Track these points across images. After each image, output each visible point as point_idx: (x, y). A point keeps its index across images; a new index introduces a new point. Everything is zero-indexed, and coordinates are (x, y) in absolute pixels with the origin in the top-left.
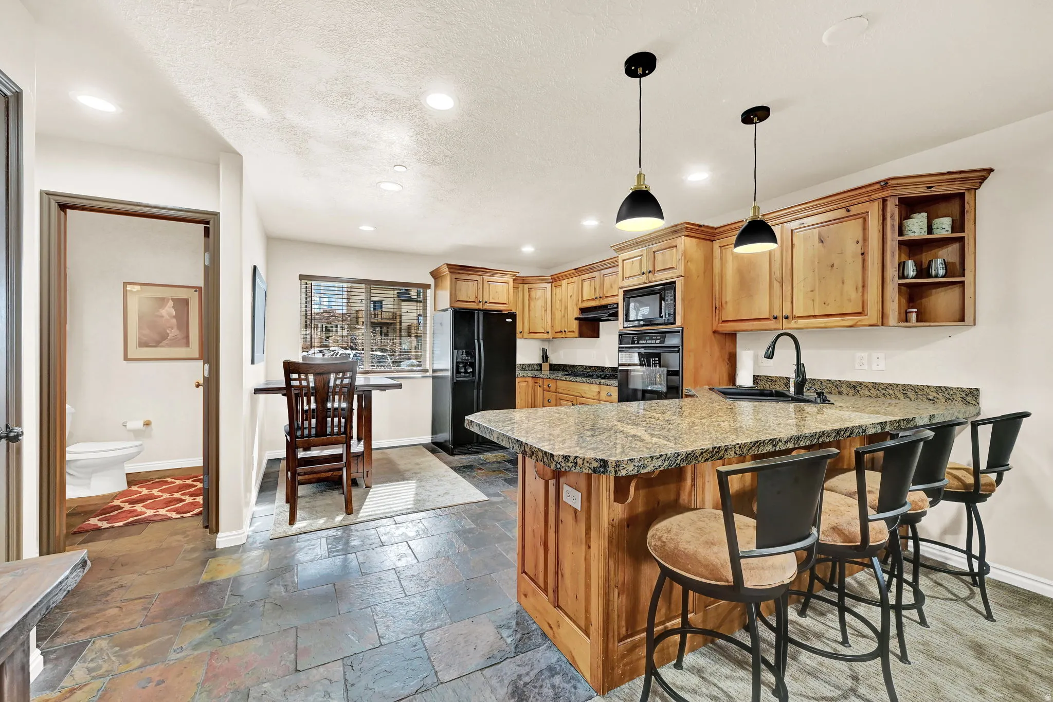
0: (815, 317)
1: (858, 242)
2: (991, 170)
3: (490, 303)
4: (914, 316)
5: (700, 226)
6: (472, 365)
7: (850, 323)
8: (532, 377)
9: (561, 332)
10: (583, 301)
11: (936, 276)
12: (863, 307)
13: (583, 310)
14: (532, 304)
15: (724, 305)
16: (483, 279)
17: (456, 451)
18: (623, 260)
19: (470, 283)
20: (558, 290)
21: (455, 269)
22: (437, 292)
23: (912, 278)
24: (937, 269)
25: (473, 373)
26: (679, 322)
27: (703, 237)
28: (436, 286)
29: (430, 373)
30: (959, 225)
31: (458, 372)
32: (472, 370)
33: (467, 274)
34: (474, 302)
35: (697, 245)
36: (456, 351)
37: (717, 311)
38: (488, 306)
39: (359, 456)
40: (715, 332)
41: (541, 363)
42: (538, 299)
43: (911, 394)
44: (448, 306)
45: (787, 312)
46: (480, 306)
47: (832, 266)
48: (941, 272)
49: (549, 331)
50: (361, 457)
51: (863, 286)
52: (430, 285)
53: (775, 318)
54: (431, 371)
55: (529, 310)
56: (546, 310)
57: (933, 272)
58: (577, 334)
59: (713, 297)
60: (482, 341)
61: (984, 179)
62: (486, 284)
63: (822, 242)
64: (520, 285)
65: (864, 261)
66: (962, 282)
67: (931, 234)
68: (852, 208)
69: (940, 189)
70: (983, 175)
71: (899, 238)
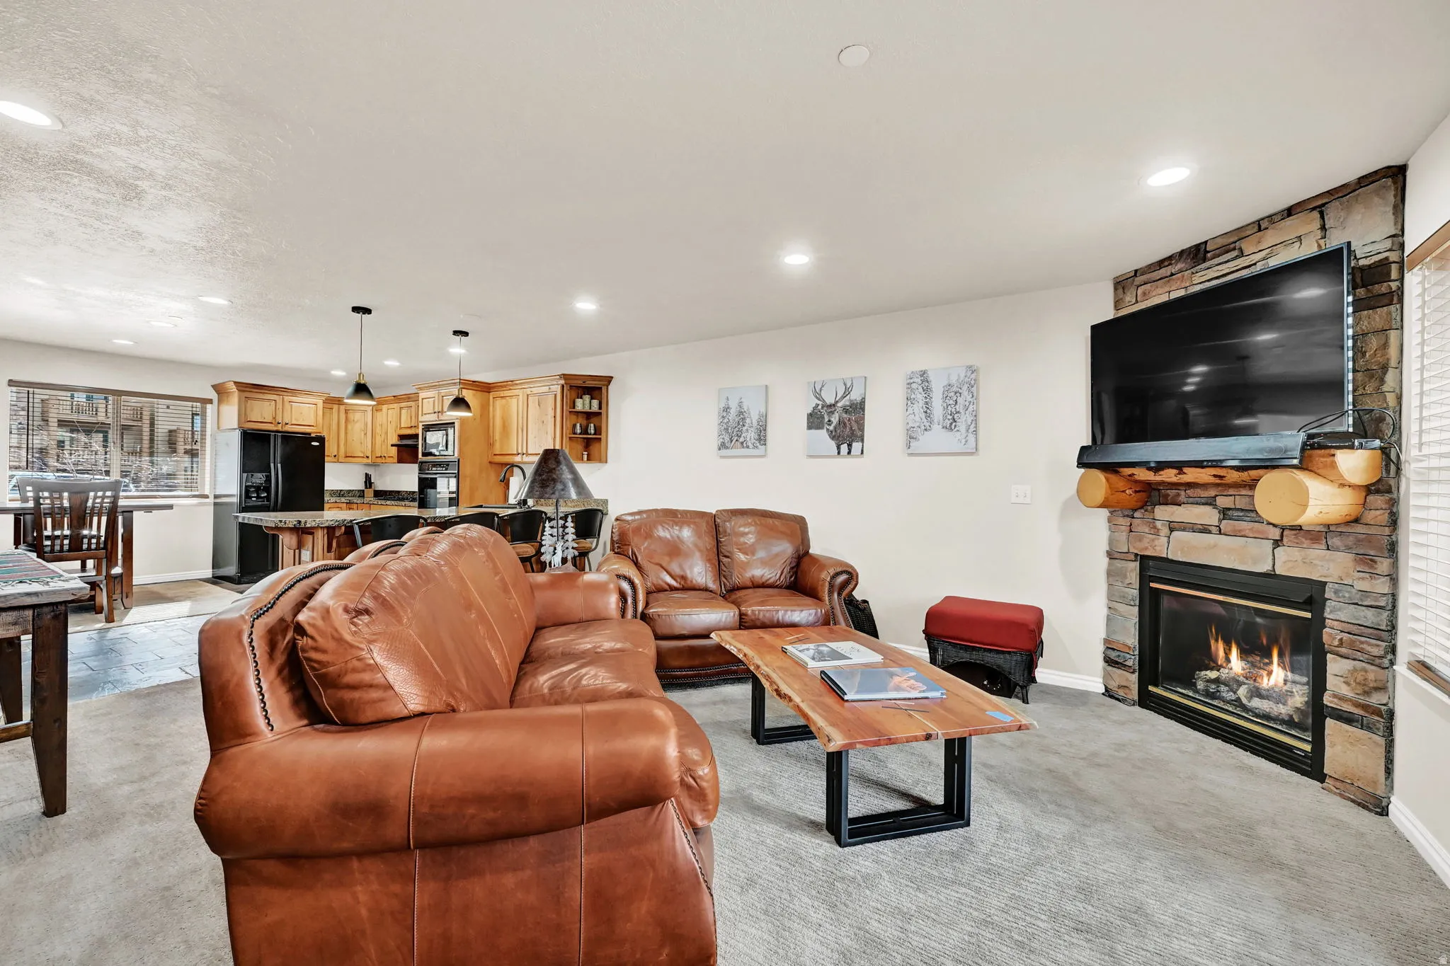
1: (553, 410)
2: (611, 378)
3: (292, 424)
4: (585, 457)
5: (474, 382)
6: (267, 489)
8: (347, 503)
9: (381, 457)
10: (401, 428)
11: (590, 434)
13: (402, 437)
14: (349, 427)
15: (494, 442)
16: (283, 399)
17: (245, 579)
18: (423, 399)
19: (267, 403)
20: (379, 414)
21: (246, 387)
22: (221, 408)
23: (580, 434)
24: (591, 429)
25: (268, 498)
26: (456, 455)
27: (480, 389)
28: (220, 401)
29: (211, 500)
30: (601, 405)
31: (248, 496)
32: (266, 495)
33: (261, 393)
34: (271, 423)
35: (474, 395)
36: (245, 475)
37: (490, 447)
38: (289, 428)
39: (116, 577)
40: (490, 462)
41: (364, 489)
42: (357, 421)
44: (236, 426)
45: (525, 451)
46: (279, 428)
47: (543, 422)
48: (593, 432)
49: (369, 455)
50: (118, 579)
51: (554, 437)
52: (212, 400)
53: (519, 454)
54: (212, 497)
55: (346, 433)
56: (365, 434)
57: (589, 431)
58: (396, 460)
59: (488, 436)
60: (279, 465)
61: (610, 382)
62: (287, 406)
63: (540, 406)
64: (334, 405)
65: (555, 422)
66: (600, 438)
67: (590, 409)
68: (551, 387)
69: (590, 383)
70: (609, 380)
71: (571, 410)
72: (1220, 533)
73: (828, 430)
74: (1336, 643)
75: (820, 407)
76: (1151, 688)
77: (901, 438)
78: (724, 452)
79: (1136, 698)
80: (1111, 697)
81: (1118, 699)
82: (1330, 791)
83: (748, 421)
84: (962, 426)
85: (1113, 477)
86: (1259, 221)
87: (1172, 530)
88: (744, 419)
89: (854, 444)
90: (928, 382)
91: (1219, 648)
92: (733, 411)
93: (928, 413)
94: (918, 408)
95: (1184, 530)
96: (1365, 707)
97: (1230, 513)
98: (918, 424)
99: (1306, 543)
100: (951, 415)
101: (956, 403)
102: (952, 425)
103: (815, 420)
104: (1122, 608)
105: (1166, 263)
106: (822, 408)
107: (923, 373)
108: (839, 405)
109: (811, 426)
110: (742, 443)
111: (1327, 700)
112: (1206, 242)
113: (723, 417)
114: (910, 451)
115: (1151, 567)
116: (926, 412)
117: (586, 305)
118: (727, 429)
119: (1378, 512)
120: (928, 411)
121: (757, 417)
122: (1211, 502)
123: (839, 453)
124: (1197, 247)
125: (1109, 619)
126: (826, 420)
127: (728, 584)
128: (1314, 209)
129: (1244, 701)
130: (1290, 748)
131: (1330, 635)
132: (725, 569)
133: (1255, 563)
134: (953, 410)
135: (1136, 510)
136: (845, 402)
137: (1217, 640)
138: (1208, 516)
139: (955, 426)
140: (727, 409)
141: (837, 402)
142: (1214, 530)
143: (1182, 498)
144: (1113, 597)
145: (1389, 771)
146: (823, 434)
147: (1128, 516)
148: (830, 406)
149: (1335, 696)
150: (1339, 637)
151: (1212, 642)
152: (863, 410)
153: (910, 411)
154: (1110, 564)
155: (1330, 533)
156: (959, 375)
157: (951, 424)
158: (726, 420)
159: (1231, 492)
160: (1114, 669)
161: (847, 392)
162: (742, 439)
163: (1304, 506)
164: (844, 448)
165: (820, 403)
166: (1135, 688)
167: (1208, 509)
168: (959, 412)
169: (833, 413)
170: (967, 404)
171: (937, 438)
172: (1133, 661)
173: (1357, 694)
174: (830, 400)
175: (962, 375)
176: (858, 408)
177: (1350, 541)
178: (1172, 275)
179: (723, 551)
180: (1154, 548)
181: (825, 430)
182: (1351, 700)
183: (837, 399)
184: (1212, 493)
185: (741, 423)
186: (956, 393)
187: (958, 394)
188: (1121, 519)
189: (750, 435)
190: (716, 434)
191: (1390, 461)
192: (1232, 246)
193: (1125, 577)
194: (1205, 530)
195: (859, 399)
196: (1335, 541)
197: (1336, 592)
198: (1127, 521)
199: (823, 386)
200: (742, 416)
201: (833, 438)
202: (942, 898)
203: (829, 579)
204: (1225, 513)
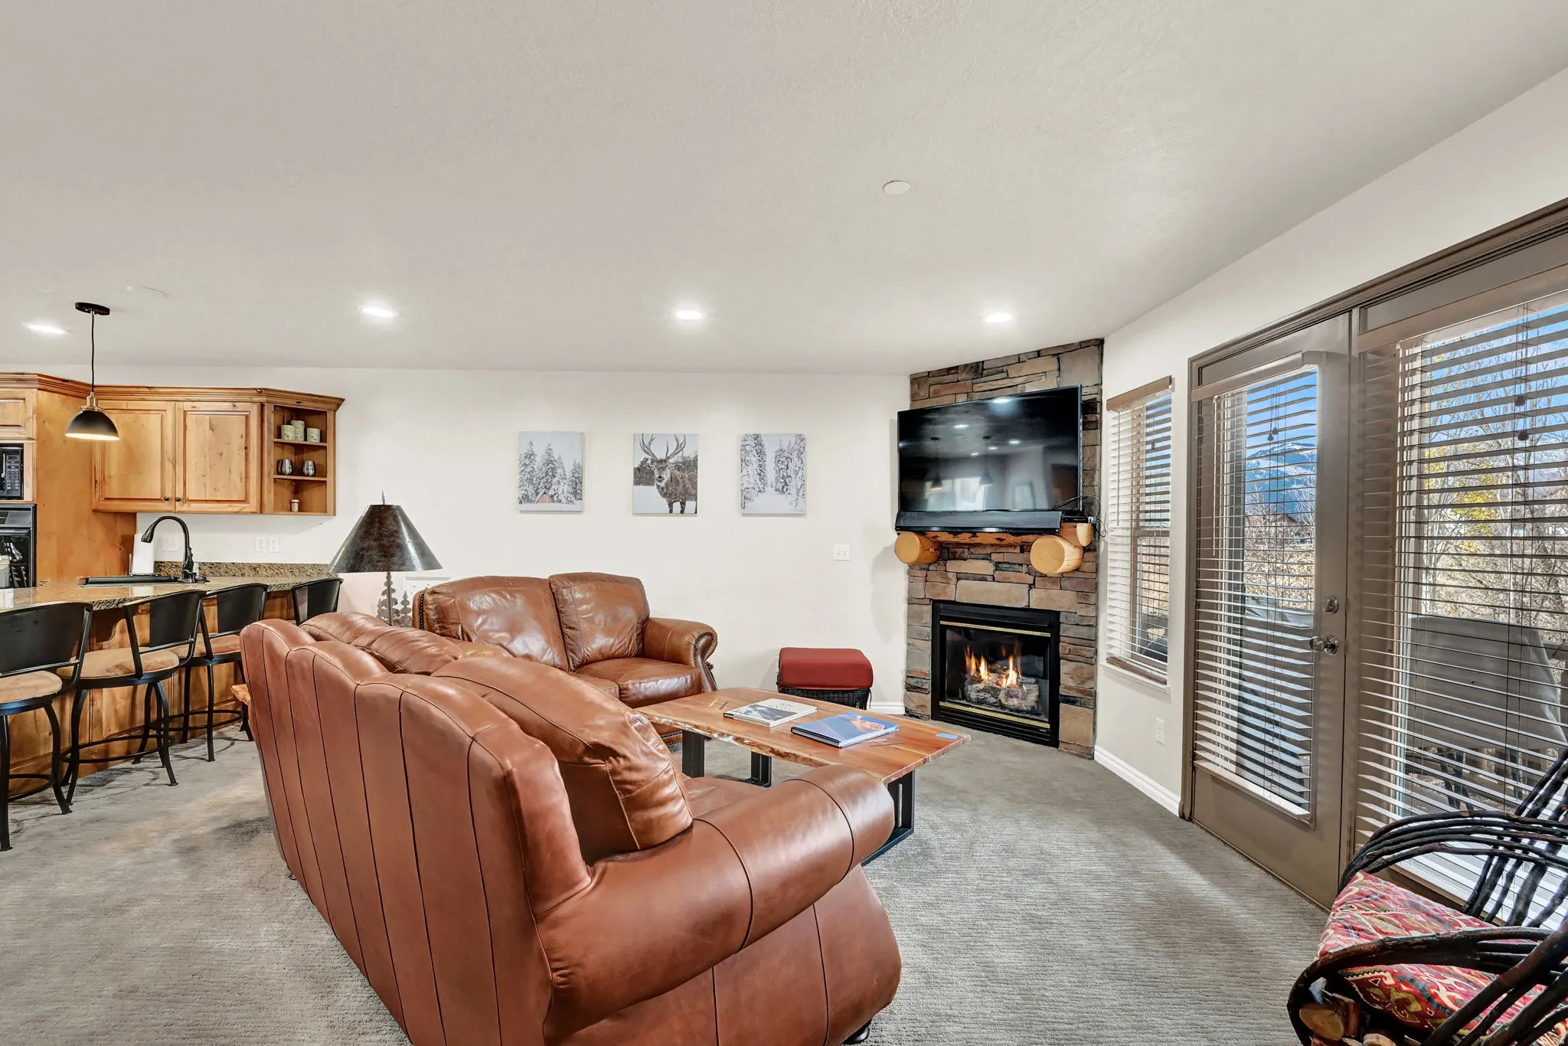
0: (206, 501)
1: (242, 437)
2: (343, 400)
4: (296, 507)
5: (64, 380)
7: (237, 510)
11: (308, 475)
12: (246, 496)
15: (106, 478)
23: (288, 475)
24: (308, 469)
26: (29, 497)
27: (74, 393)
30: (323, 437)
35: (63, 402)
37: (97, 485)
40: (95, 511)
43: (296, 572)
45: (180, 495)
47: (221, 454)
48: (311, 472)
51: (246, 477)
53: (167, 500)
57: (305, 471)
59: (92, 469)
61: (339, 406)
63: (213, 430)
65: (247, 455)
66: (326, 482)
67: (306, 439)
68: (237, 404)
69: (307, 405)
70: (339, 402)
71: (276, 440)
72: (994, 580)
73: (658, 486)
74: (1067, 652)
75: (649, 462)
76: (941, 704)
77: (735, 499)
78: (526, 506)
79: (930, 714)
80: (911, 716)
81: (917, 717)
82: (1063, 751)
83: (559, 471)
84: (793, 490)
85: (923, 538)
86: (1019, 355)
87: (958, 579)
88: (553, 469)
89: (688, 503)
90: (761, 445)
91: (972, 663)
92: (539, 460)
93: (761, 475)
94: (753, 468)
95: (967, 579)
96: (1082, 692)
97: (1000, 565)
98: (752, 486)
99: (1049, 585)
100: (783, 478)
101: (787, 468)
102: (783, 489)
103: (643, 475)
104: (919, 643)
105: (953, 371)
106: (653, 462)
107: (757, 437)
108: (671, 461)
109: (638, 481)
110: (552, 496)
111: (1062, 691)
112: (983, 362)
113: (525, 465)
114: (745, 511)
115: (942, 610)
116: (760, 475)
117: (378, 312)
118: (530, 480)
119: (1089, 564)
120: (762, 474)
121: (572, 468)
122: (988, 557)
123: (671, 511)
124: (977, 363)
125: (908, 653)
126: (657, 476)
127: (577, 659)
128: (1054, 355)
129: (1003, 701)
130: (1037, 728)
131: (1064, 648)
132: (571, 642)
133: (1017, 601)
134: (785, 474)
135: (930, 564)
136: (678, 458)
137: (970, 657)
138: (985, 567)
139: (787, 489)
140: (530, 456)
141: (669, 458)
142: (990, 578)
143: (966, 555)
144: (911, 635)
145: (1094, 731)
146: (652, 491)
147: (924, 569)
148: (661, 461)
149: (1066, 688)
150: (1068, 648)
151: (967, 659)
152: (696, 467)
153: (745, 472)
154: (909, 609)
155: (1063, 579)
156: (790, 443)
157: (783, 487)
158: (529, 469)
159: (1002, 550)
160: (913, 693)
161: (680, 448)
162: (551, 492)
163: (1062, 560)
164: (677, 506)
165: (650, 457)
166: (929, 705)
167: (986, 562)
168: (790, 476)
169: (664, 469)
170: (797, 470)
171: (771, 499)
172: (928, 686)
173: (1078, 684)
174: (660, 455)
175: (793, 444)
176: (690, 466)
177: (1075, 581)
178: (958, 381)
179: (565, 621)
180: (945, 593)
181: (655, 487)
182: (1075, 689)
183: (668, 455)
184: (989, 550)
185: (550, 474)
186: (787, 458)
187: (789, 460)
188: (919, 572)
189: (564, 489)
190: (517, 483)
191: (1095, 530)
192: (1000, 369)
193: (922, 618)
194: (983, 579)
195: (692, 457)
196: (1065, 584)
197: (1066, 618)
198: (924, 573)
199: (652, 440)
200: (551, 465)
201: (665, 495)
202: (943, 885)
203: (694, 642)
204: (998, 566)
